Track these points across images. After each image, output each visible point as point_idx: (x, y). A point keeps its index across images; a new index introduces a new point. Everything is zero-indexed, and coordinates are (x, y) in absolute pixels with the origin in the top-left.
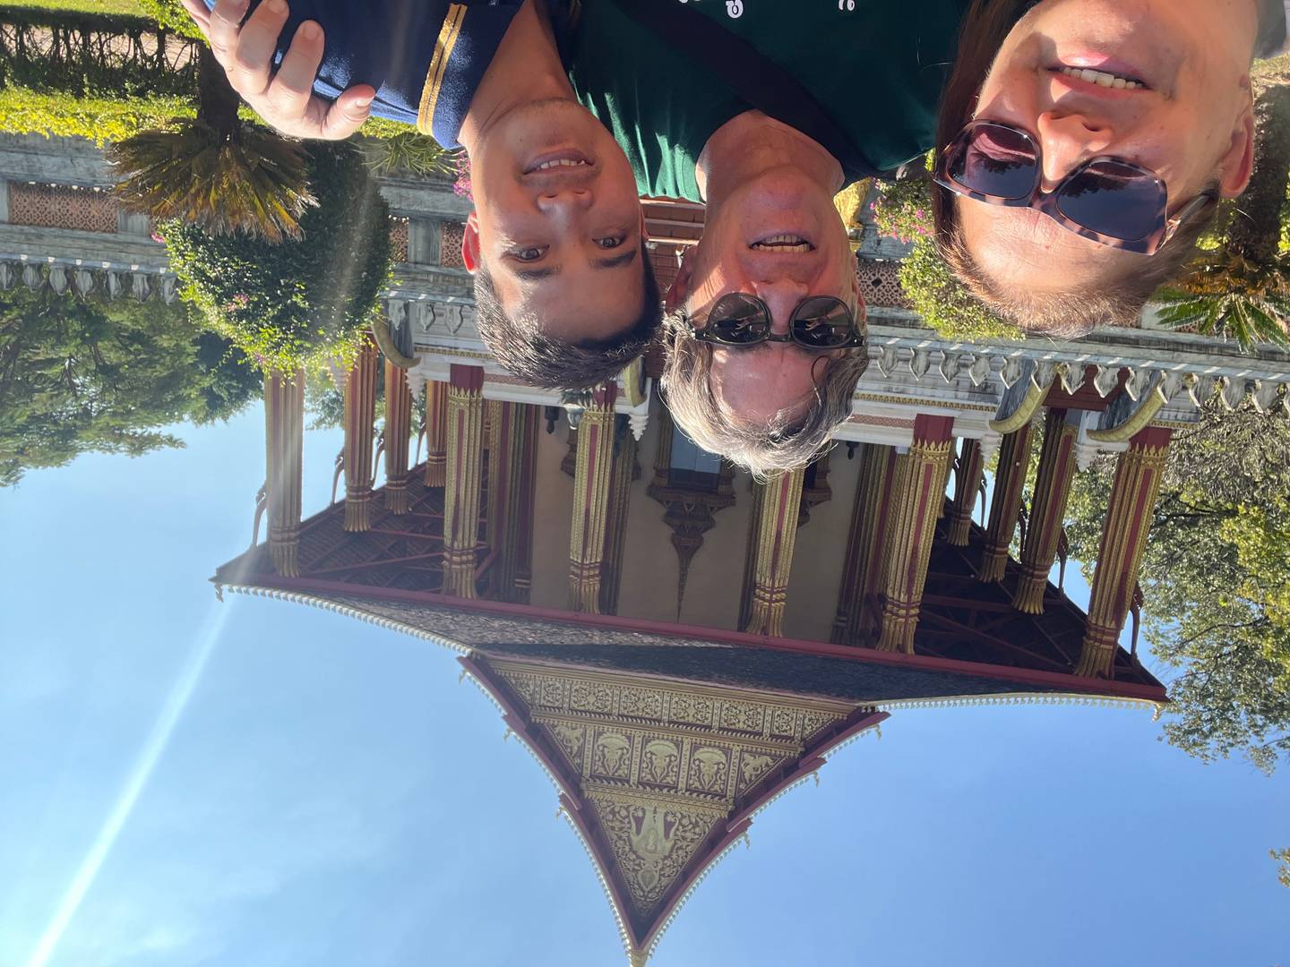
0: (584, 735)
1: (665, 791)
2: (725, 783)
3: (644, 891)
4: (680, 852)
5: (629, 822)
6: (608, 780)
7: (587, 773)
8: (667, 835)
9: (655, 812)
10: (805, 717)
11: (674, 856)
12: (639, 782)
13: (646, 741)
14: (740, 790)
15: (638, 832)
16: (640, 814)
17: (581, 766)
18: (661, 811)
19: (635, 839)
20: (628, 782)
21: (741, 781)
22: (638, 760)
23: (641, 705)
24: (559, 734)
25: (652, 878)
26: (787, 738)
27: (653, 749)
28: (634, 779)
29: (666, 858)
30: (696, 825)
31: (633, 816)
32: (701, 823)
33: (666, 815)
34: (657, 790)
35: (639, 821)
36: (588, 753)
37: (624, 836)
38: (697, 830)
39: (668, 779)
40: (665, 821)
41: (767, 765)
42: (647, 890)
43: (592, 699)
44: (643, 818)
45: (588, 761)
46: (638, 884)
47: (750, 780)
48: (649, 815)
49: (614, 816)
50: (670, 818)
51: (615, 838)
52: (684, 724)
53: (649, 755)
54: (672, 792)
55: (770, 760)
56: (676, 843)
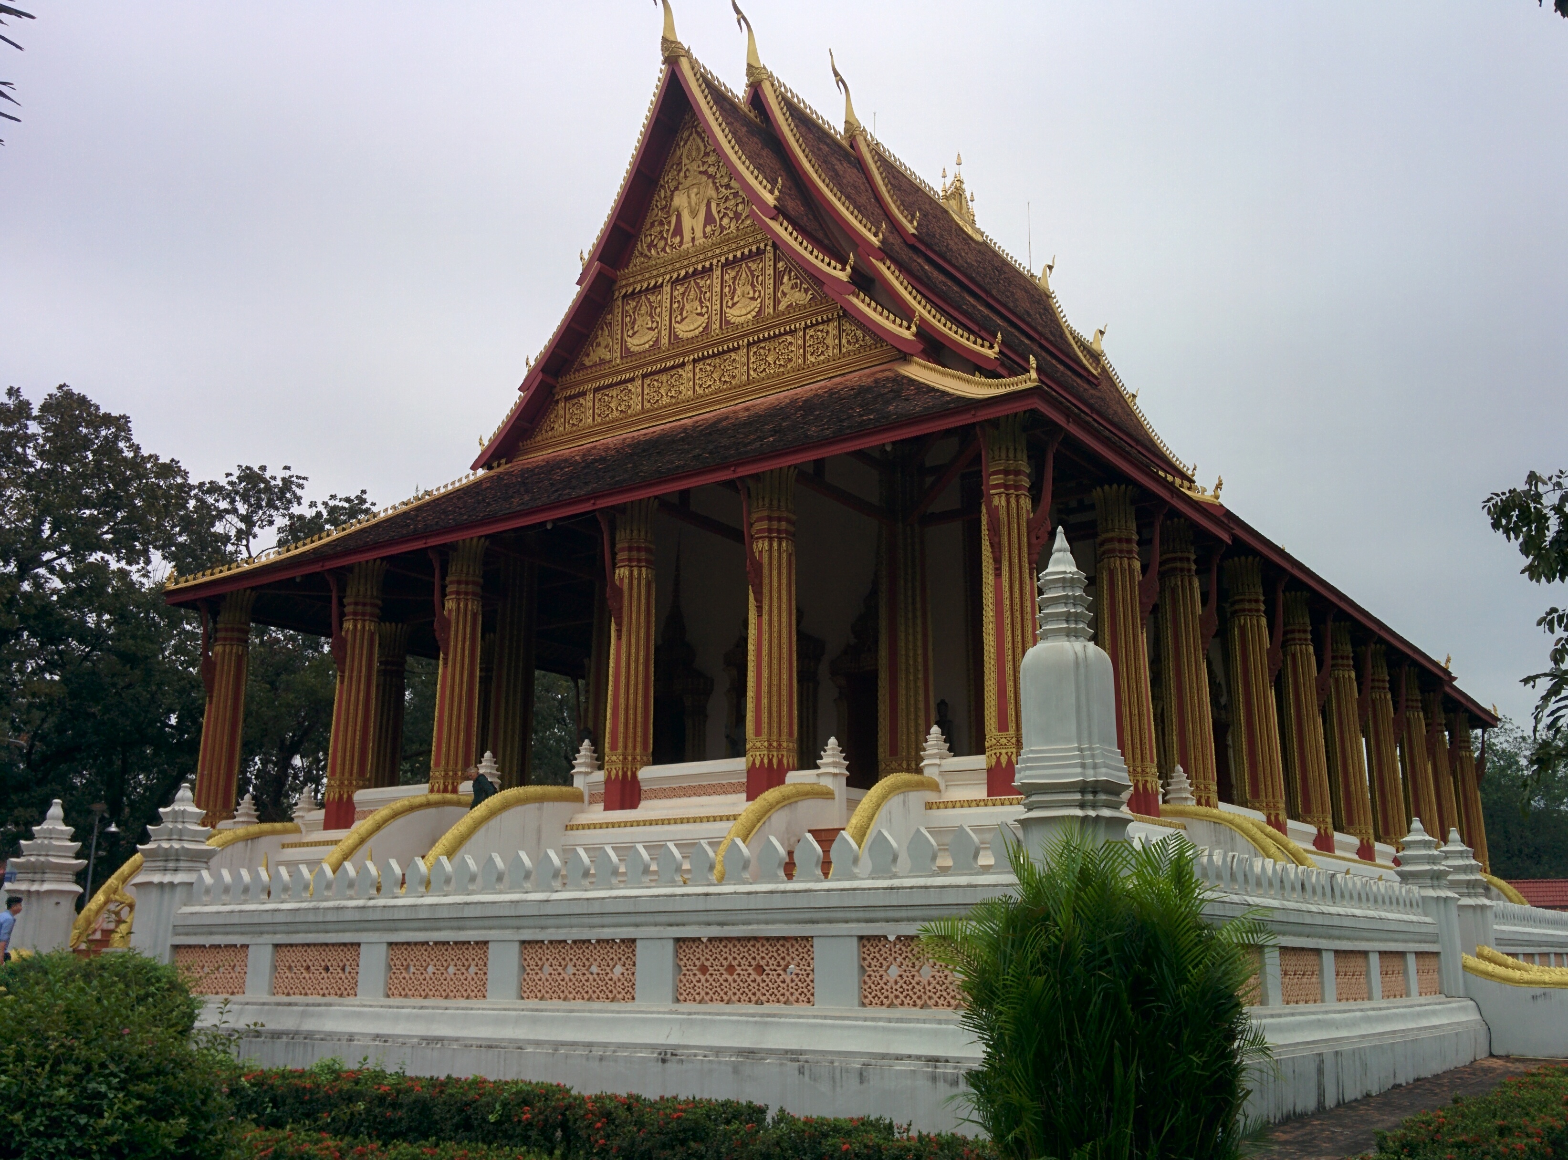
0: (776, 303)
1: (683, 273)
2: (624, 313)
5: (719, 212)
7: (769, 256)
8: (679, 217)
10: (557, 429)
12: (712, 270)
13: (708, 328)
14: (609, 312)
15: (708, 205)
16: (708, 229)
17: (777, 260)
18: (687, 244)
19: (711, 193)
20: (722, 265)
21: (609, 323)
22: (715, 299)
23: (717, 374)
24: (806, 291)
26: (571, 397)
27: (700, 320)
28: (717, 272)
29: (677, 188)
30: (651, 245)
32: (645, 251)
33: (681, 242)
34: (691, 270)
35: (708, 219)
36: (770, 282)
37: (723, 192)
39: (681, 290)
40: (681, 235)
42: (693, 136)
43: (772, 356)
44: (705, 226)
47: (602, 329)
50: (677, 240)
52: (669, 369)
53: (705, 310)
54: (675, 276)
55: (586, 362)
56: (668, 212)
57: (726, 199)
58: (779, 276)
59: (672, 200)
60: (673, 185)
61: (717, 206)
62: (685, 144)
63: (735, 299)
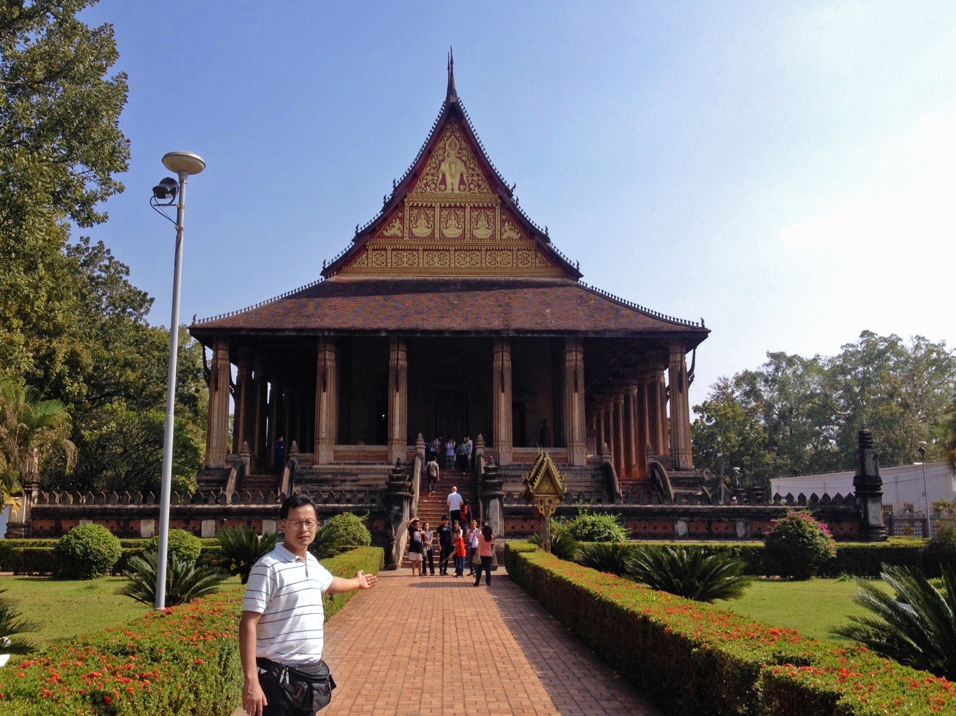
0: (502, 234)
1: (447, 205)
3: (455, 136)
4: (434, 165)
5: (468, 181)
6: (484, 207)
7: (498, 211)
8: (444, 176)
9: (453, 190)
10: (367, 265)
11: (437, 162)
12: (464, 208)
13: (463, 236)
15: (462, 175)
16: (462, 187)
17: (502, 214)
18: (449, 191)
19: (463, 169)
20: (471, 207)
22: (466, 223)
23: (468, 259)
24: (517, 233)
25: (450, 146)
27: (458, 231)
28: (468, 210)
29: (443, 160)
30: (426, 185)
31: (465, 184)
33: (445, 189)
38: (425, 181)
39: (446, 213)
40: (446, 185)
41: (387, 231)
43: (499, 259)
44: (460, 185)
45: (498, 218)
46: (459, 141)
47: (395, 219)
48: (456, 187)
49: (478, 184)
50: (443, 187)
51: (476, 169)
53: (460, 226)
54: (443, 205)
55: (386, 234)
56: (438, 171)
57: (473, 176)
58: (503, 222)
59: (440, 165)
60: (441, 158)
61: (467, 177)
62: (447, 140)
63: (478, 226)
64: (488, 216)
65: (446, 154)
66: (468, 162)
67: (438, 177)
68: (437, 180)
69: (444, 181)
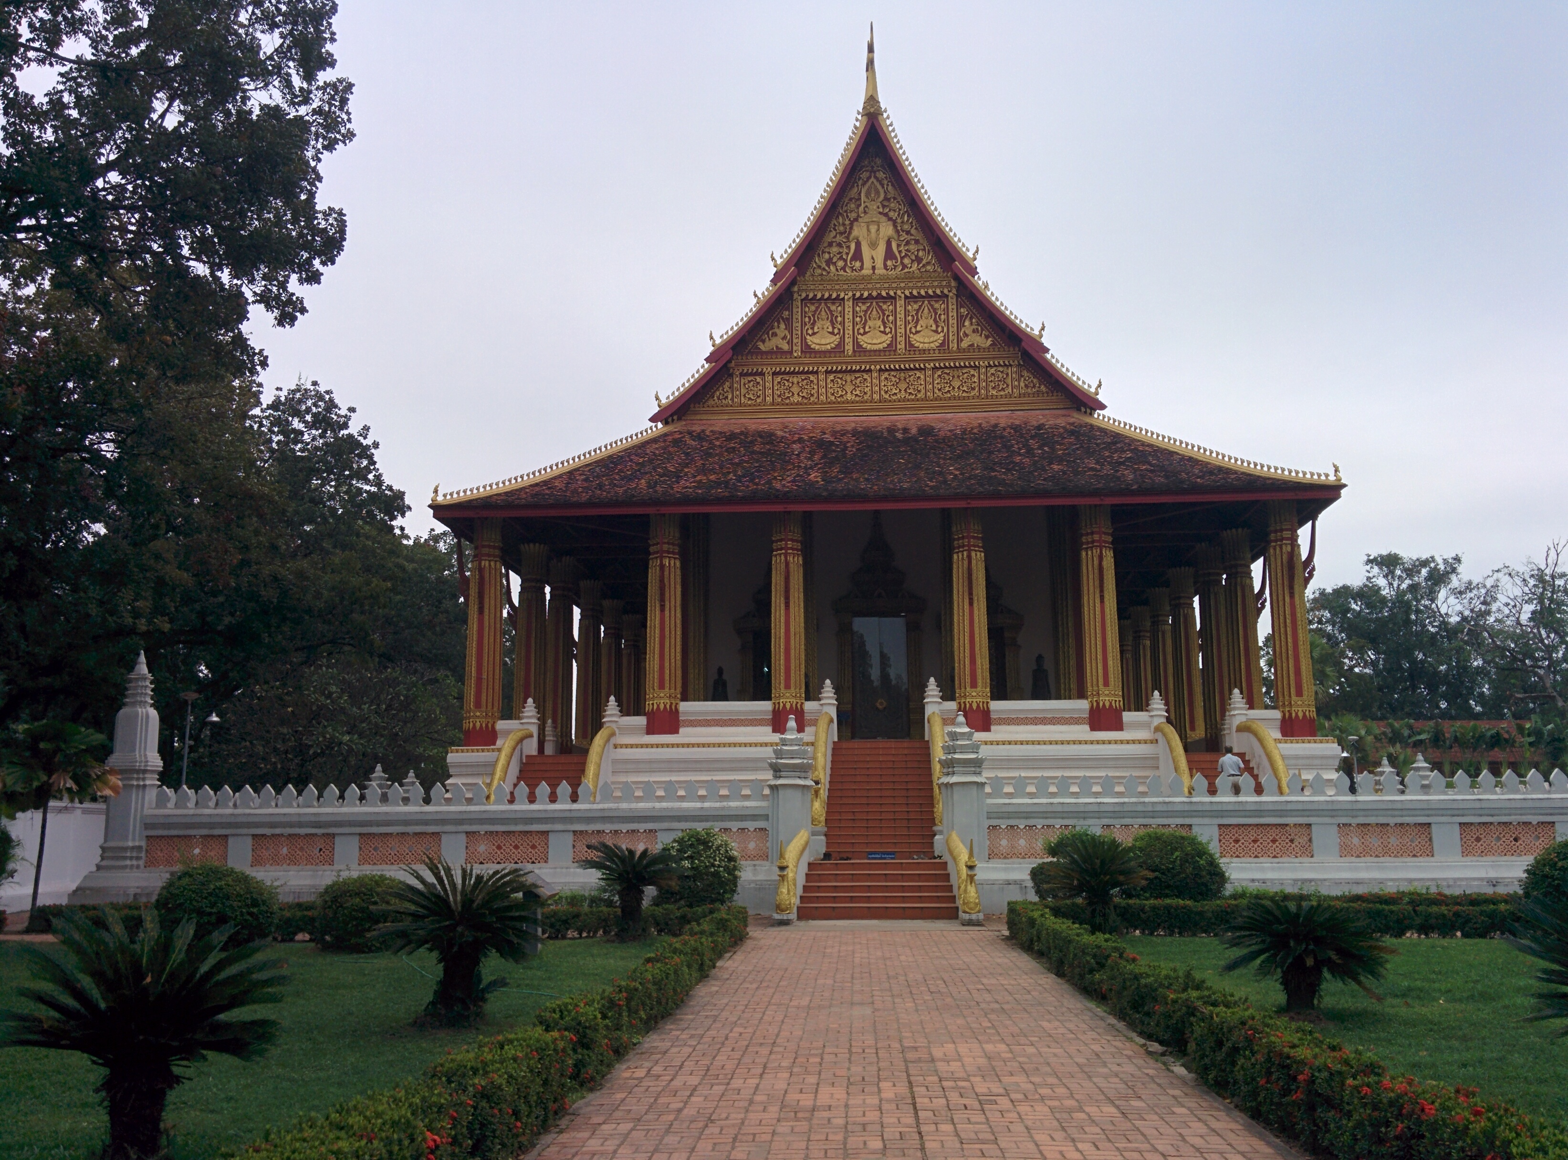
0: (960, 340)
1: (866, 294)
2: (804, 314)
3: (876, 177)
4: (842, 228)
5: (900, 252)
6: (928, 296)
7: (952, 301)
8: (858, 245)
9: (874, 268)
10: (732, 399)
11: (847, 222)
12: (895, 298)
13: (893, 346)
14: (787, 309)
15: (889, 243)
16: (889, 263)
17: (960, 306)
18: (867, 271)
19: (892, 233)
20: (906, 297)
21: (788, 319)
22: (898, 323)
23: (903, 386)
24: (987, 337)
25: (868, 195)
26: (747, 374)
27: (884, 337)
28: (901, 302)
29: (856, 220)
30: (829, 262)
31: (896, 258)
32: (824, 265)
33: (862, 268)
34: (874, 294)
35: (889, 254)
36: (953, 322)
37: (904, 236)
38: (827, 256)
39: (864, 307)
40: (862, 261)
41: (763, 341)
42: (872, 179)
43: (956, 384)
44: (885, 260)
45: (953, 313)
46: (882, 185)
47: (779, 323)
48: (879, 263)
49: (917, 256)
50: (857, 264)
51: (913, 231)
52: (855, 371)
53: (888, 330)
54: (858, 295)
55: (762, 347)
56: (848, 238)
57: (908, 243)
58: (961, 319)
59: (851, 228)
60: (853, 215)
61: (898, 246)
62: (864, 184)
63: (919, 328)
64: (935, 311)
65: (861, 209)
66: (899, 221)
67: (849, 247)
68: (847, 254)
69: (858, 255)
